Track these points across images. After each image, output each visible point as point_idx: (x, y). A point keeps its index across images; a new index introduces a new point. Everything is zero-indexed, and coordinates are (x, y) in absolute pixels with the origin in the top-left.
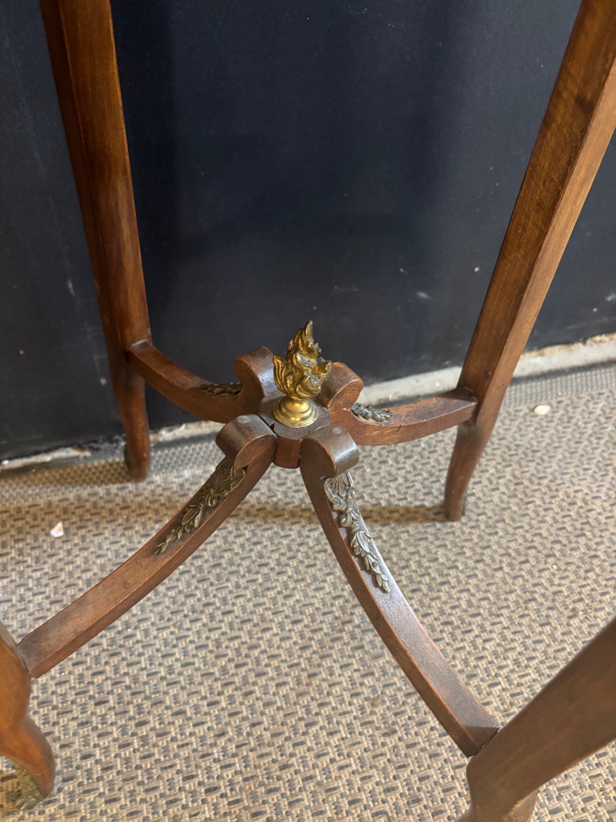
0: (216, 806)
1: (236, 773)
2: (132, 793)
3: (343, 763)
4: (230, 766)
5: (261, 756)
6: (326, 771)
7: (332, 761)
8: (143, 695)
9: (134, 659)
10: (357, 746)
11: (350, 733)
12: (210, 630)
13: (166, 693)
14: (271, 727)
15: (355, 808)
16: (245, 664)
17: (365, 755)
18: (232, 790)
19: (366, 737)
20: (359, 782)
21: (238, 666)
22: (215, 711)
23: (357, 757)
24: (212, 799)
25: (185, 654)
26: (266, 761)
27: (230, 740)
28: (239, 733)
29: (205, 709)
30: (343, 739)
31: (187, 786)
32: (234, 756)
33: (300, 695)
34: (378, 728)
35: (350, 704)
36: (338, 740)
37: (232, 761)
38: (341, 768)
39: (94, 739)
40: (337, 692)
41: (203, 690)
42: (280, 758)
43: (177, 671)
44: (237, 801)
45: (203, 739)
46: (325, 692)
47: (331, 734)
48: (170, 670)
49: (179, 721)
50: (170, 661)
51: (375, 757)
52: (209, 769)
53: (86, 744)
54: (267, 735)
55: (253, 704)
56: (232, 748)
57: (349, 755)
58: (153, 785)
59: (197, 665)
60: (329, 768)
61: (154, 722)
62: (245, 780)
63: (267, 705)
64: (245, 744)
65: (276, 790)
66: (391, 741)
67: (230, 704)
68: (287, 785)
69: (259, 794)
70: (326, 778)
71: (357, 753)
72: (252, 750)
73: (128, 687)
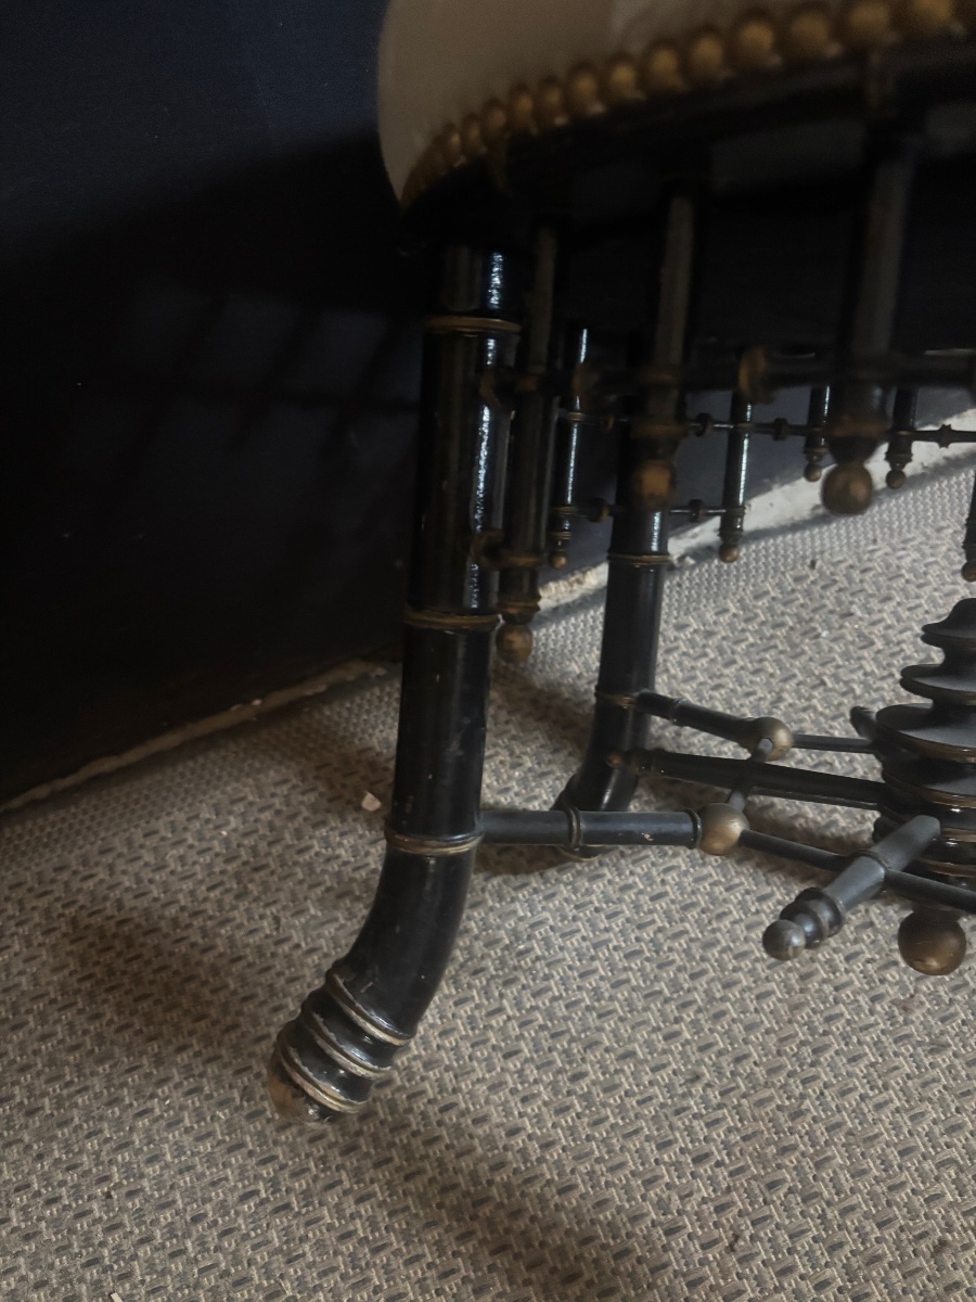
0: (712, 1180)
1: (729, 1130)
2: (591, 1174)
3: (880, 1099)
4: (717, 1121)
5: (761, 1103)
6: (857, 1113)
7: (863, 1098)
8: (568, 1037)
9: (541, 985)
10: (896, 1072)
11: (881, 1055)
12: (640, 927)
13: (600, 1029)
14: (764, 1059)
15: (910, 1160)
16: (703, 972)
17: (910, 1083)
18: (728, 1155)
19: (905, 1058)
20: (909, 1123)
21: (693, 977)
22: (676, 1047)
23: (898, 1088)
24: (706, 1171)
25: (613, 968)
26: (768, 1109)
27: (709, 1085)
28: (719, 1072)
29: (661, 1045)
30: (872, 1065)
31: (666, 1158)
32: (720, 1106)
33: (796, 1007)
34: (920, 1043)
35: (872, 1012)
36: (866, 1067)
37: (719, 1114)
38: (879, 1107)
39: (517, 1107)
40: (848, 996)
41: (653, 1018)
42: (787, 1103)
43: (607, 995)
44: (741, 1170)
45: (670, 1087)
46: (831, 999)
47: (853, 1060)
48: (597, 994)
49: (629, 1067)
50: (593, 980)
51: (925, 1085)
52: (690, 1130)
53: (508, 1113)
54: (760, 1072)
55: (730, 1030)
56: (714, 1096)
57: (886, 1087)
58: (617, 1161)
59: (634, 982)
60: (861, 1109)
61: (594, 1074)
62: (744, 1139)
63: (749, 1028)
64: (732, 1089)
65: (794, 1148)
66: (943, 1059)
67: (697, 1033)
68: (806, 1138)
69: (770, 1156)
70: (860, 1124)
71: (898, 1084)
72: (744, 1096)
73: (543, 1028)
